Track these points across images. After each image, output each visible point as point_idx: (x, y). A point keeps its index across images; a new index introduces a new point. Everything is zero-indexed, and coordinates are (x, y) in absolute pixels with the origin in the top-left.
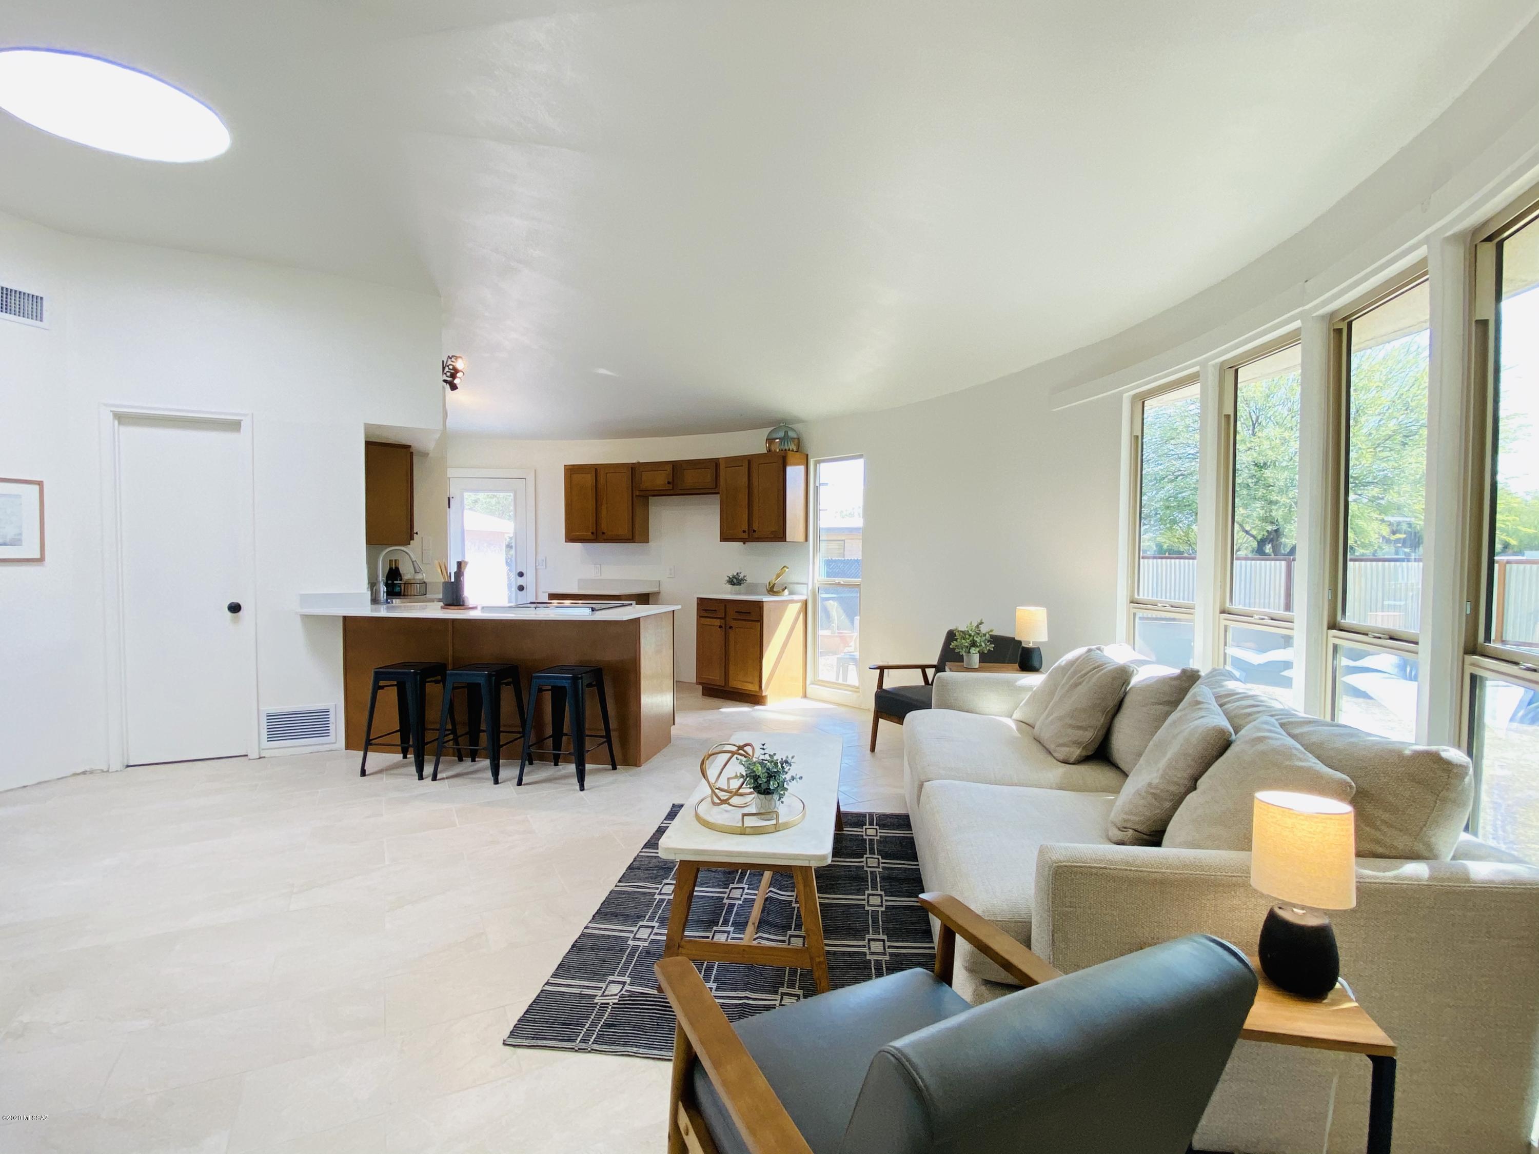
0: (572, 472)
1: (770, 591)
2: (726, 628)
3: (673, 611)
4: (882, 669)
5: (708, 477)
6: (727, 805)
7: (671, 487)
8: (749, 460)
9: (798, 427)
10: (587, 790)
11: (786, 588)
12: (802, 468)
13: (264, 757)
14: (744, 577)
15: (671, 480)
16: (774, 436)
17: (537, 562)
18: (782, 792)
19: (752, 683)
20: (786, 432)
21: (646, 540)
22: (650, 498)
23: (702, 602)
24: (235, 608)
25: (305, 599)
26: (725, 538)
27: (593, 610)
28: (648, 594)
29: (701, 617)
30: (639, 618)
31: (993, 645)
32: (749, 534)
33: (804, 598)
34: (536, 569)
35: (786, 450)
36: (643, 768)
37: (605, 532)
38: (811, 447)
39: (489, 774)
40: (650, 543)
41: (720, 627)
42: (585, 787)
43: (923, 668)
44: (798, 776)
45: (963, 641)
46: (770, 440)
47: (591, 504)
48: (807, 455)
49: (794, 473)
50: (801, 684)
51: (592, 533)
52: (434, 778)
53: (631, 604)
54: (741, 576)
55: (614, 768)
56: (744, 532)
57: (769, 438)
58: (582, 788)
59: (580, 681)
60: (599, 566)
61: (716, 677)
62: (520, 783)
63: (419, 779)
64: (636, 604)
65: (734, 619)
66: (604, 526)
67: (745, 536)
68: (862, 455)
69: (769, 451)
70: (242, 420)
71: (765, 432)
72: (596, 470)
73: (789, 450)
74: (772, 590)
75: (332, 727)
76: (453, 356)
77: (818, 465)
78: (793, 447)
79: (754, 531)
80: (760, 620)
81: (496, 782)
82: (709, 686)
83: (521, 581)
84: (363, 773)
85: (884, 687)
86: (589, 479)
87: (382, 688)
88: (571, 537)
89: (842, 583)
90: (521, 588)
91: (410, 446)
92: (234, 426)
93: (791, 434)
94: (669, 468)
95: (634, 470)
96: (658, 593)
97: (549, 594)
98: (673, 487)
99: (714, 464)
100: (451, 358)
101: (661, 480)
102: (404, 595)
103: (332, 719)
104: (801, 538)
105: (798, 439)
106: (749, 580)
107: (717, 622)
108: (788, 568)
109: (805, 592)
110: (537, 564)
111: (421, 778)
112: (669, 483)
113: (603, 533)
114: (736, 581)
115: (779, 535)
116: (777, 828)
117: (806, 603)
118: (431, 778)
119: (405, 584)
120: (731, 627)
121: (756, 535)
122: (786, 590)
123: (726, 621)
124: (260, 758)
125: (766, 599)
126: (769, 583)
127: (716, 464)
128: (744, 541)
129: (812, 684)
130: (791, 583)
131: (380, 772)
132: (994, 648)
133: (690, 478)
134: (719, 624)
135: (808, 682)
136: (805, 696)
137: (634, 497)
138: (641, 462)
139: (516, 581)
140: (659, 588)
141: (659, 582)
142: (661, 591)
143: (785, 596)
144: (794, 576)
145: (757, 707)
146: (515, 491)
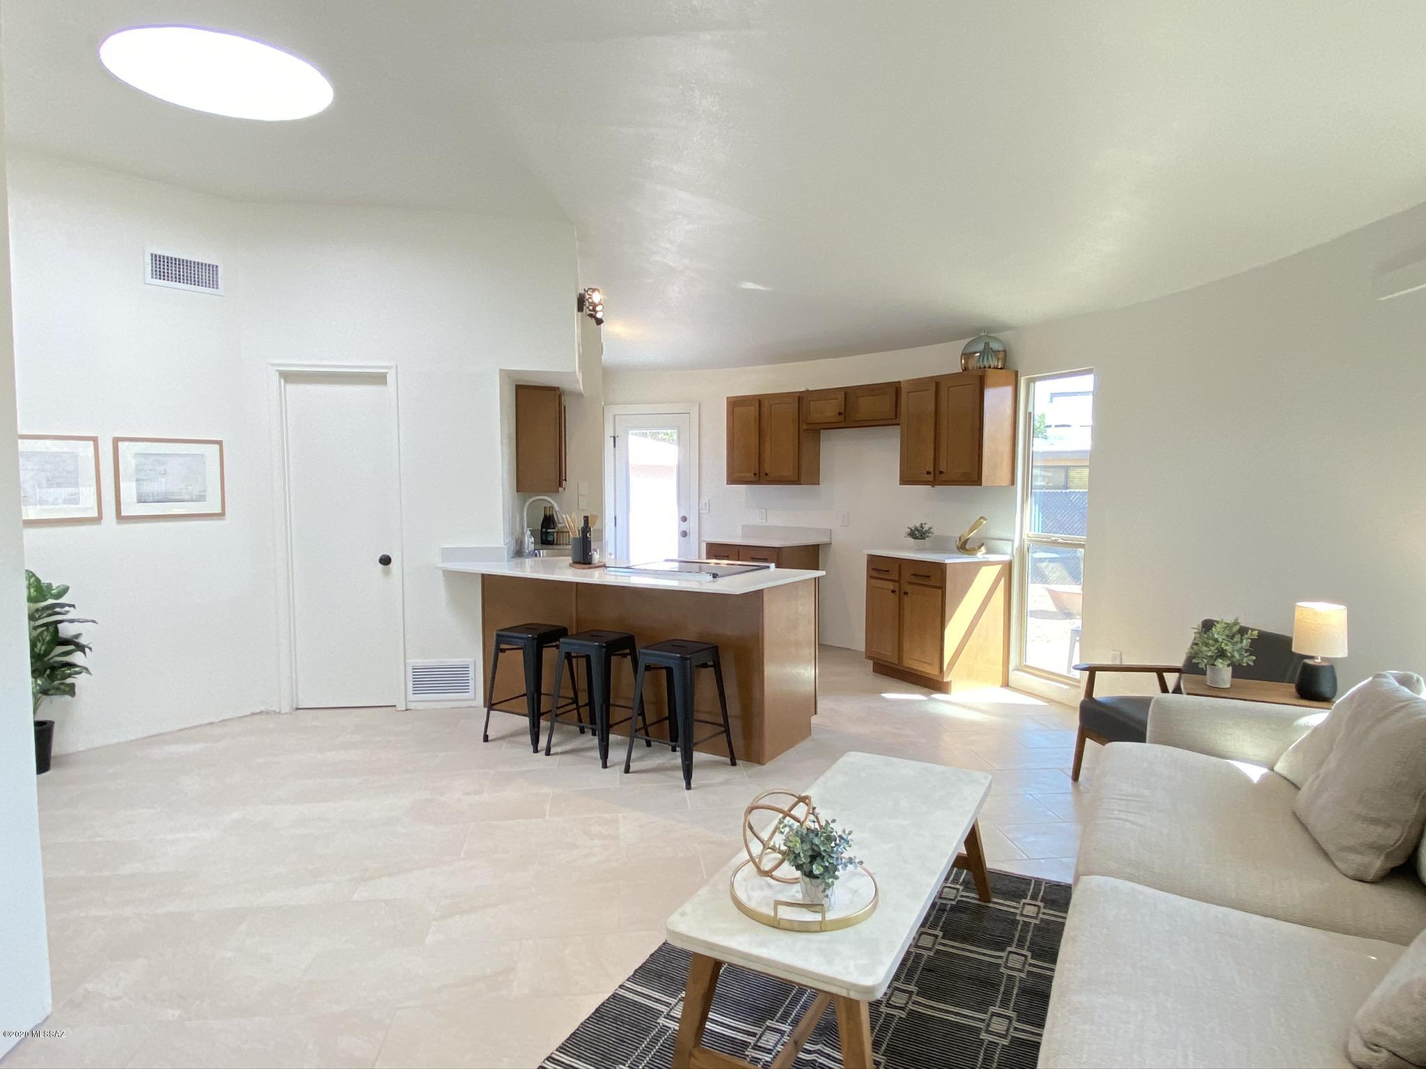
0: (735, 404)
1: (961, 548)
2: (901, 594)
3: (817, 578)
4: (1092, 670)
5: (886, 404)
6: (769, 878)
7: (842, 418)
8: (937, 384)
9: (1003, 335)
10: (694, 789)
11: (983, 545)
12: (1008, 390)
13: (410, 709)
14: (930, 529)
15: (842, 411)
16: (972, 350)
17: (700, 505)
19: (930, 664)
20: (987, 344)
21: (816, 482)
22: (822, 431)
23: (872, 559)
24: (386, 561)
25: (447, 554)
26: (905, 480)
27: (715, 576)
28: (818, 545)
29: (872, 577)
30: (761, 592)
31: (1254, 658)
32: (934, 476)
33: (1007, 558)
34: (699, 513)
35: (985, 367)
36: (769, 766)
37: (767, 472)
38: (1022, 361)
40: (821, 485)
41: (893, 592)
42: (692, 786)
43: (1160, 672)
45: (1205, 648)
46: (967, 355)
47: (754, 441)
48: (1017, 373)
49: (996, 400)
50: (1000, 668)
51: (755, 474)
52: (548, 753)
53: (768, 567)
54: (926, 528)
55: (734, 764)
56: (928, 473)
57: (965, 352)
58: (688, 787)
59: (689, 662)
60: (764, 511)
61: (889, 654)
62: (627, 770)
63: (534, 752)
65: (910, 583)
66: (767, 467)
67: (930, 478)
68: (1092, 369)
69: (965, 369)
70: (387, 373)
71: (960, 345)
72: (760, 401)
73: (989, 367)
74: (964, 547)
75: (471, 683)
76: (589, 289)
77: (1032, 385)
78: (997, 362)
79: (941, 473)
80: (942, 587)
81: (605, 766)
82: (880, 662)
83: (684, 526)
84: (486, 739)
85: (1097, 695)
86: (753, 410)
87: (503, 651)
88: (733, 479)
89: (1060, 540)
90: (684, 534)
91: (558, 388)
92: (379, 379)
93: (995, 346)
94: (841, 396)
95: (802, 399)
96: (828, 545)
98: (845, 419)
99: (894, 390)
100: (587, 291)
101: (830, 410)
102: (557, 544)
103: (471, 675)
104: (1005, 481)
105: (1005, 351)
106: (936, 531)
107: (891, 586)
108: (986, 519)
109: (1009, 551)
110: (700, 508)
111: (536, 751)
112: (840, 414)
113: (766, 474)
114: (918, 534)
115: (973, 478)
116: (821, 927)
117: (1009, 566)
118: (544, 752)
119: (557, 532)
120: (906, 593)
121: (944, 477)
122: (983, 548)
123: (900, 586)
124: (407, 710)
125: (951, 560)
126: (960, 538)
127: (897, 388)
128: (933, 483)
129: (1017, 669)
130: (993, 539)
131: (502, 738)
132: (1254, 661)
133: (865, 406)
134: (892, 589)
135: (1011, 667)
136: (1006, 684)
137: (802, 431)
138: (810, 389)
139: (679, 526)
140: (831, 538)
141: (831, 530)
142: (833, 543)
143: (981, 555)
144: (995, 530)
145: (937, 696)
146: (679, 428)
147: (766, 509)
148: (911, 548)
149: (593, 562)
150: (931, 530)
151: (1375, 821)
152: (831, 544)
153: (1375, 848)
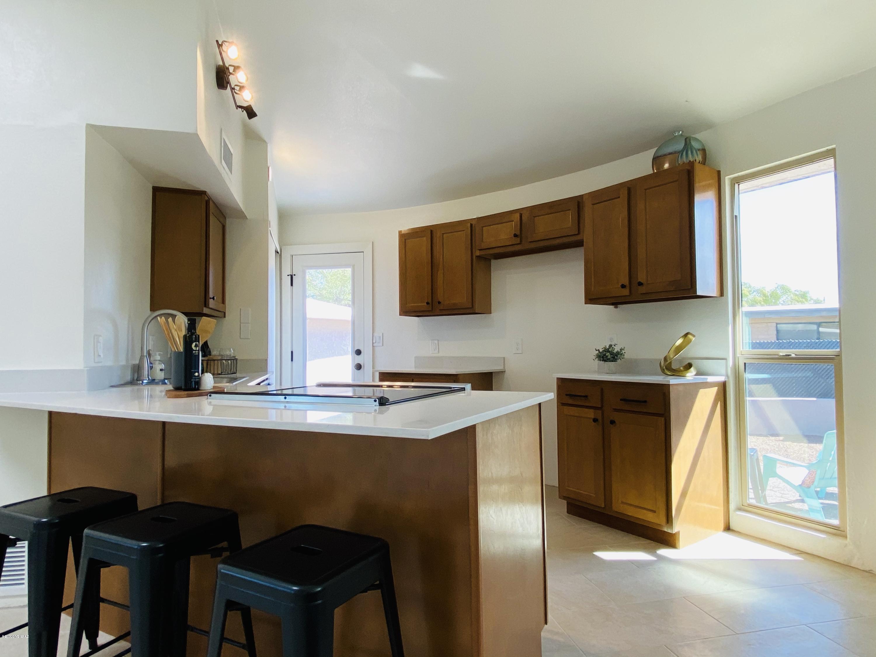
0: (407, 237)
1: (666, 369)
2: (605, 423)
3: (540, 404)
5: (567, 220)
7: (518, 240)
8: (628, 187)
11: (690, 365)
12: (713, 195)
14: (621, 350)
15: (518, 233)
16: (664, 151)
17: (374, 338)
19: (654, 512)
20: (684, 143)
21: (487, 310)
22: (492, 261)
23: (562, 383)
26: (591, 300)
28: (492, 373)
29: (563, 404)
32: (630, 289)
33: (722, 379)
34: (373, 346)
37: (441, 301)
38: (722, 159)
40: (494, 315)
41: (595, 420)
47: (426, 270)
48: (719, 172)
50: (721, 509)
51: (428, 303)
53: (463, 389)
54: (617, 349)
56: (623, 286)
57: (656, 155)
60: (436, 342)
61: (590, 494)
64: (473, 388)
65: (616, 410)
66: (440, 295)
67: (625, 293)
69: (660, 170)
72: (431, 231)
73: (695, 161)
74: (671, 369)
77: (736, 186)
78: (699, 158)
79: (640, 284)
80: (665, 414)
82: (578, 503)
83: (359, 359)
86: (424, 243)
88: (406, 310)
89: (793, 355)
90: (359, 367)
91: (206, 194)
93: (692, 144)
94: (518, 217)
95: (474, 225)
96: (502, 372)
97: (379, 373)
98: (521, 241)
99: (577, 202)
101: (505, 232)
104: (714, 291)
106: (628, 355)
107: (591, 414)
108: (694, 336)
109: (723, 372)
110: (374, 342)
112: (515, 236)
113: (439, 303)
114: (610, 355)
115: (686, 289)
117: (724, 385)
120: (613, 422)
121: (643, 289)
122: (692, 369)
123: (603, 414)
125: (673, 381)
126: (664, 359)
127: (579, 202)
128: (618, 301)
129: (740, 510)
130: (700, 358)
133: (544, 225)
134: (593, 417)
135: (732, 507)
136: (729, 529)
137: (474, 257)
138: (482, 215)
139: (353, 360)
140: (504, 367)
141: (504, 358)
142: (506, 371)
143: (690, 376)
144: (702, 348)
145: (664, 552)
146: (354, 266)
147: (438, 340)
148: (599, 372)
149: (201, 388)
150: (623, 351)
152: (505, 372)
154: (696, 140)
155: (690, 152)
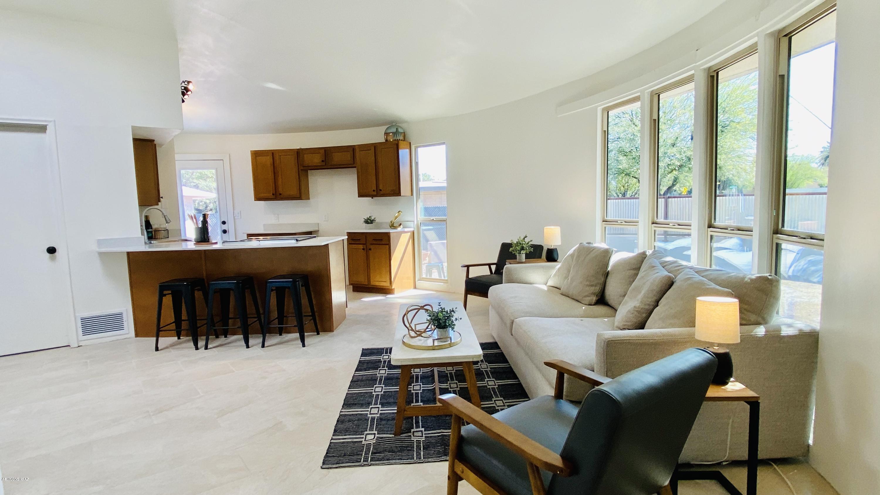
0: (256, 155)
1: (392, 226)
2: (367, 250)
3: (343, 240)
4: (468, 267)
5: (348, 156)
6: (420, 337)
7: (323, 164)
8: (375, 146)
9: (404, 125)
10: (307, 346)
11: (401, 224)
12: (408, 150)
13: (81, 346)
14: (375, 218)
15: (324, 159)
16: (389, 131)
18: (453, 326)
19: (385, 282)
20: (397, 129)
21: (308, 198)
22: (309, 171)
23: (349, 234)
24: (52, 251)
25: (100, 242)
26: (361, 195)
27: (297, 240)
28: (312, 232)
29: (350, 244)
30: (328, 244)
31: (533, 249)
32: (377, 192)
33: (412, 229)
34: (234, 219)
35: (398, 140)
36: (335, 332)
38: (413, 137)
39: (243, 343)
40: (310, 200)
41: (363, 249)
43: (489, 265)
44: (459, 318)
45: (517, 247)
46: (386, 134)
47: (271, 175)
48: (410, 143)
49: (403, 153)
50: (412, 281)
51: (273, 194)
52: (206, 348)
53: (315, 237)
54: (373, 218)
55: (318, 334)
56: (374, 191)
57: (386, 132)
58: (304, 346)
59: (298, 283)
61: (362, 279)
62: (263, 346)
63: (196, 350)
65: (371, 244)
66: (280, 190)
67: (375, 193)
68: (444, 143)
69: (386, 140)
70: (46, 125)
71: (383, 129)
72: (273, 153)
73: (400, 140)
74: (393, 226)
75: (125, 324)
76: (186, 81)
77: (417, 149)
78: (402, 138)
79: (381, 190)
80: (389, 244)
81: (248, 347)
82: (357, 286)
83: (225, 227)
84: (157, 349)
85: (470, 277)
86: (268, 160)
87: (165, 295)
88: (258, 198)
89: (435, 219)
90: (225, 232)
91: (154, 140)
92: (42, 129)
93: (400, 130)
94: (323, 151)
95: (299, 153)
97: (247, 234)
98: (325, 164)
99: (352, 149)
100: (184, 82)
101: (317, 159)
102: (154, 239)
103: (125, 319)
104: (409, 194)
105: (404, 133)
106: (377, 220)
107: (361, 247)
108: (402, 212)
109: (412, 226)
110: (235, 216)
111: (197, 348)
112: (323, 161)
113: (280, 194)
114: (369, 221)
115: (397, 192)
116: (451, 345)
117: (413, 232)
118: (204, 348)
119: (154, 231)
120: (370, 249)
121: (382, 192)
122: (401, 226)
123: (366, 246)
124: (79, 346)
125: (391, 231)
126: (391, 222)
127: (353, 149)
128: (372, 196)
129: (419, 280)
130: (403, 221)
131: (167, 348)
132: (533, 250)
133: (337, 158)
135: (416, 280)
136: (415, 288)
137: (300, 171)
138: (302, 148)
139: (221, 227)
140: (319, 228)
141: (318, 224)
142: (320, 230)
143: (400, 229)
144: (405, 217)
145: (389, 296)
146: (216, 169)
147: (278, 215)
148: (366, 229)
149: (210, 241)
150: (375, 219)
151: (592, 286)
152: (319, 231)
153: (593, 294)
154: (401, 127)
155: (398, 135)
